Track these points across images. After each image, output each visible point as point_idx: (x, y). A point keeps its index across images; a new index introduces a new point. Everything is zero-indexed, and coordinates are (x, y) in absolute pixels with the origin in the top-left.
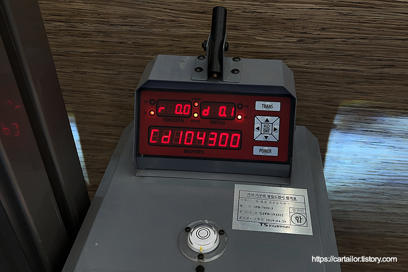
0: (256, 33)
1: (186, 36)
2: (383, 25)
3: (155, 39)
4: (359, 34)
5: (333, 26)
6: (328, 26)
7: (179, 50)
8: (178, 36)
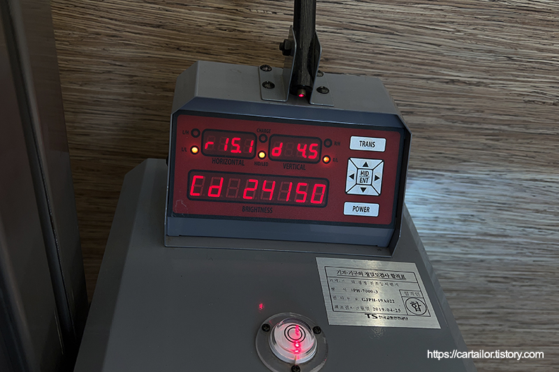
0: (236, 60)
1: (133, 60)
2: (403, 58)
3: (86, 61)
4: (372, 68)
5: (340, 56)
6: (334, 56)
7: (122, 79)
8: (121, 59)
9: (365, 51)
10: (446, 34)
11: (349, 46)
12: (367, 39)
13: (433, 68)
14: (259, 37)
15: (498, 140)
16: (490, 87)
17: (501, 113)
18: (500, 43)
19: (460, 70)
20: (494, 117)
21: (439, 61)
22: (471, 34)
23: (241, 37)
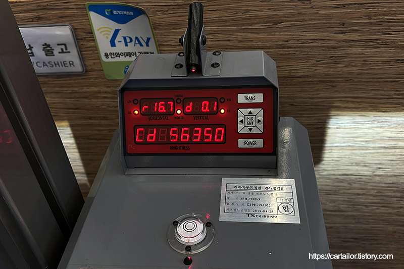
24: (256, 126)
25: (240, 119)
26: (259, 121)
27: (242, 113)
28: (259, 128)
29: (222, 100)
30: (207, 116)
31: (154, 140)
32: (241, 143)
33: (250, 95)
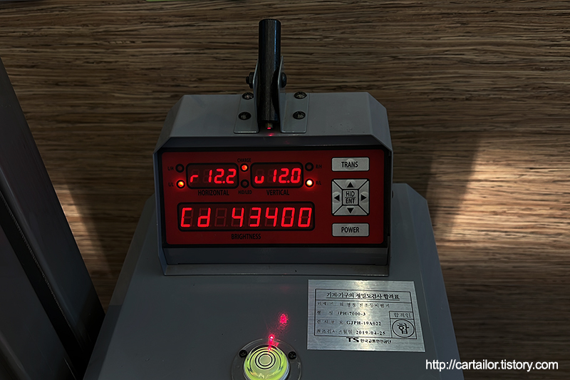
9: (235, 67)
10: (313, 42)
11: (217, 64)
12: (233, 56)
13: (313, 77)
14: (127, 65)
15: (416, 142)
16: (384, 89)
17: (408, 114)
18: (377, 44)
19: (343, 76)
20: (401, 119)
21: (317, 69)
22: (341, 39)
23: (109, 67)
24: (358, 205)
25: (335, 194)
26: (363, 198)
27: (338, 187)
28: (363, 208)
29: (309, 167)
30: (286, 189)
31: (207, 225)
32: (337, 230)
33: (350, 160)
